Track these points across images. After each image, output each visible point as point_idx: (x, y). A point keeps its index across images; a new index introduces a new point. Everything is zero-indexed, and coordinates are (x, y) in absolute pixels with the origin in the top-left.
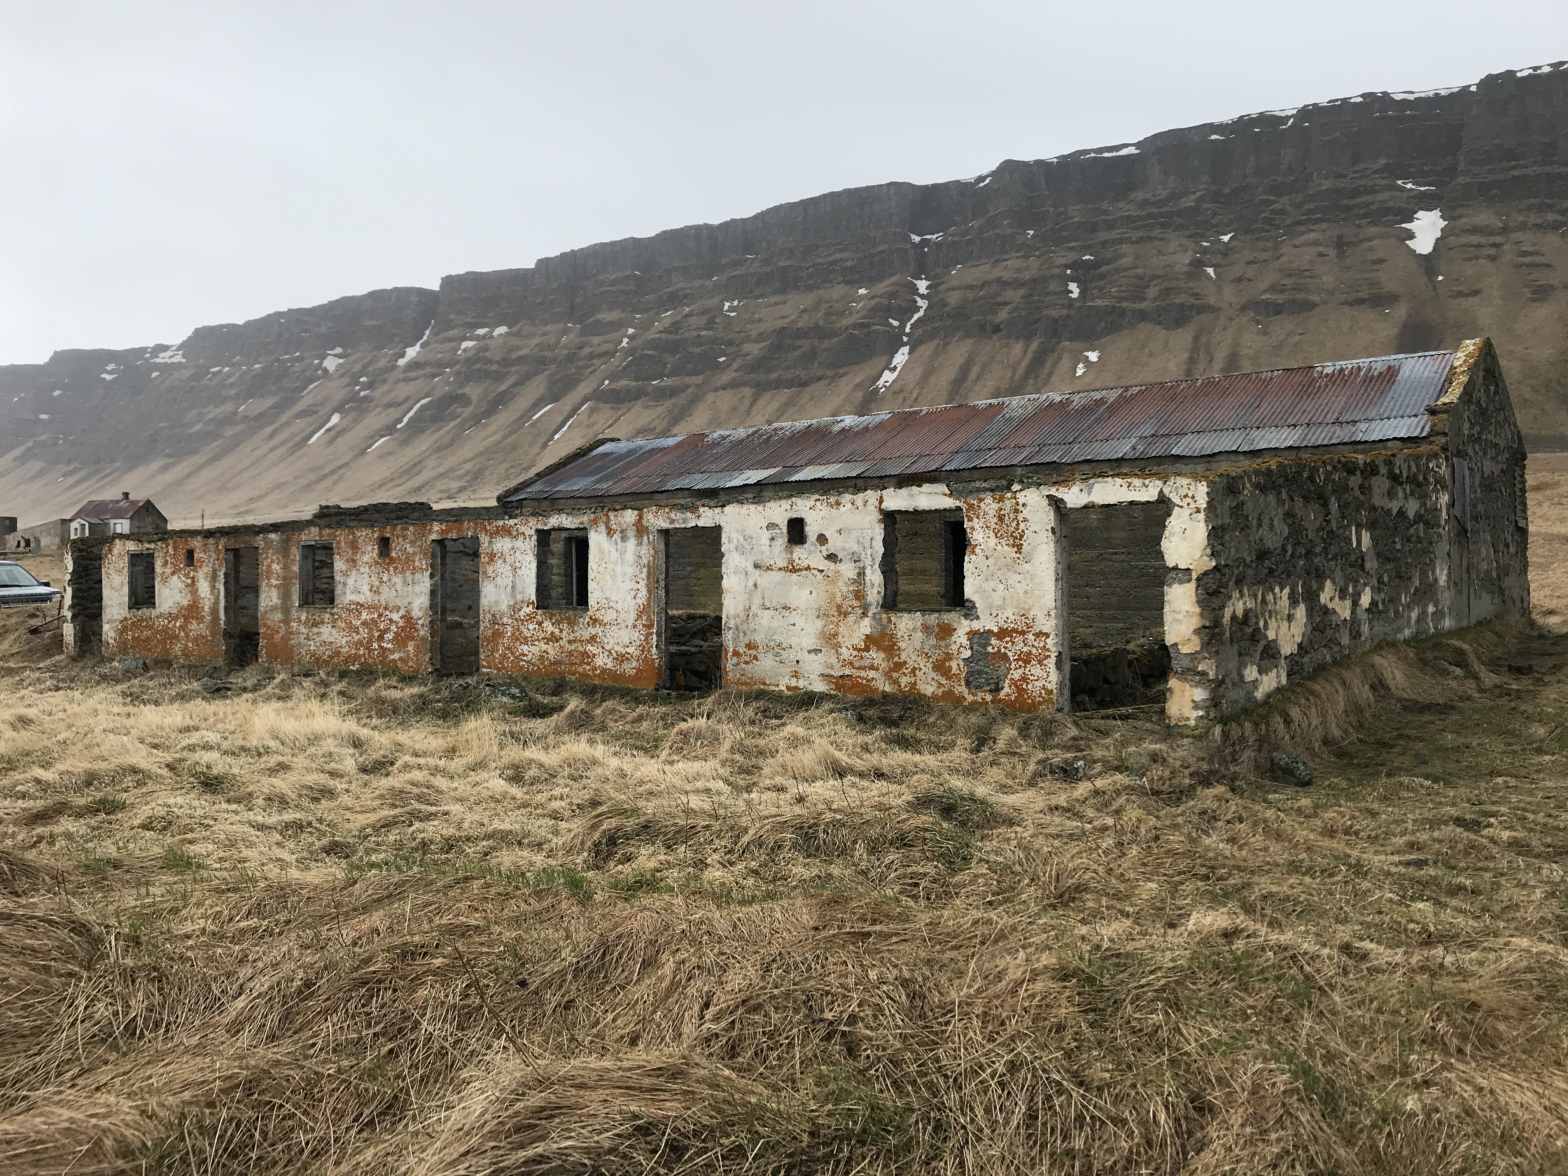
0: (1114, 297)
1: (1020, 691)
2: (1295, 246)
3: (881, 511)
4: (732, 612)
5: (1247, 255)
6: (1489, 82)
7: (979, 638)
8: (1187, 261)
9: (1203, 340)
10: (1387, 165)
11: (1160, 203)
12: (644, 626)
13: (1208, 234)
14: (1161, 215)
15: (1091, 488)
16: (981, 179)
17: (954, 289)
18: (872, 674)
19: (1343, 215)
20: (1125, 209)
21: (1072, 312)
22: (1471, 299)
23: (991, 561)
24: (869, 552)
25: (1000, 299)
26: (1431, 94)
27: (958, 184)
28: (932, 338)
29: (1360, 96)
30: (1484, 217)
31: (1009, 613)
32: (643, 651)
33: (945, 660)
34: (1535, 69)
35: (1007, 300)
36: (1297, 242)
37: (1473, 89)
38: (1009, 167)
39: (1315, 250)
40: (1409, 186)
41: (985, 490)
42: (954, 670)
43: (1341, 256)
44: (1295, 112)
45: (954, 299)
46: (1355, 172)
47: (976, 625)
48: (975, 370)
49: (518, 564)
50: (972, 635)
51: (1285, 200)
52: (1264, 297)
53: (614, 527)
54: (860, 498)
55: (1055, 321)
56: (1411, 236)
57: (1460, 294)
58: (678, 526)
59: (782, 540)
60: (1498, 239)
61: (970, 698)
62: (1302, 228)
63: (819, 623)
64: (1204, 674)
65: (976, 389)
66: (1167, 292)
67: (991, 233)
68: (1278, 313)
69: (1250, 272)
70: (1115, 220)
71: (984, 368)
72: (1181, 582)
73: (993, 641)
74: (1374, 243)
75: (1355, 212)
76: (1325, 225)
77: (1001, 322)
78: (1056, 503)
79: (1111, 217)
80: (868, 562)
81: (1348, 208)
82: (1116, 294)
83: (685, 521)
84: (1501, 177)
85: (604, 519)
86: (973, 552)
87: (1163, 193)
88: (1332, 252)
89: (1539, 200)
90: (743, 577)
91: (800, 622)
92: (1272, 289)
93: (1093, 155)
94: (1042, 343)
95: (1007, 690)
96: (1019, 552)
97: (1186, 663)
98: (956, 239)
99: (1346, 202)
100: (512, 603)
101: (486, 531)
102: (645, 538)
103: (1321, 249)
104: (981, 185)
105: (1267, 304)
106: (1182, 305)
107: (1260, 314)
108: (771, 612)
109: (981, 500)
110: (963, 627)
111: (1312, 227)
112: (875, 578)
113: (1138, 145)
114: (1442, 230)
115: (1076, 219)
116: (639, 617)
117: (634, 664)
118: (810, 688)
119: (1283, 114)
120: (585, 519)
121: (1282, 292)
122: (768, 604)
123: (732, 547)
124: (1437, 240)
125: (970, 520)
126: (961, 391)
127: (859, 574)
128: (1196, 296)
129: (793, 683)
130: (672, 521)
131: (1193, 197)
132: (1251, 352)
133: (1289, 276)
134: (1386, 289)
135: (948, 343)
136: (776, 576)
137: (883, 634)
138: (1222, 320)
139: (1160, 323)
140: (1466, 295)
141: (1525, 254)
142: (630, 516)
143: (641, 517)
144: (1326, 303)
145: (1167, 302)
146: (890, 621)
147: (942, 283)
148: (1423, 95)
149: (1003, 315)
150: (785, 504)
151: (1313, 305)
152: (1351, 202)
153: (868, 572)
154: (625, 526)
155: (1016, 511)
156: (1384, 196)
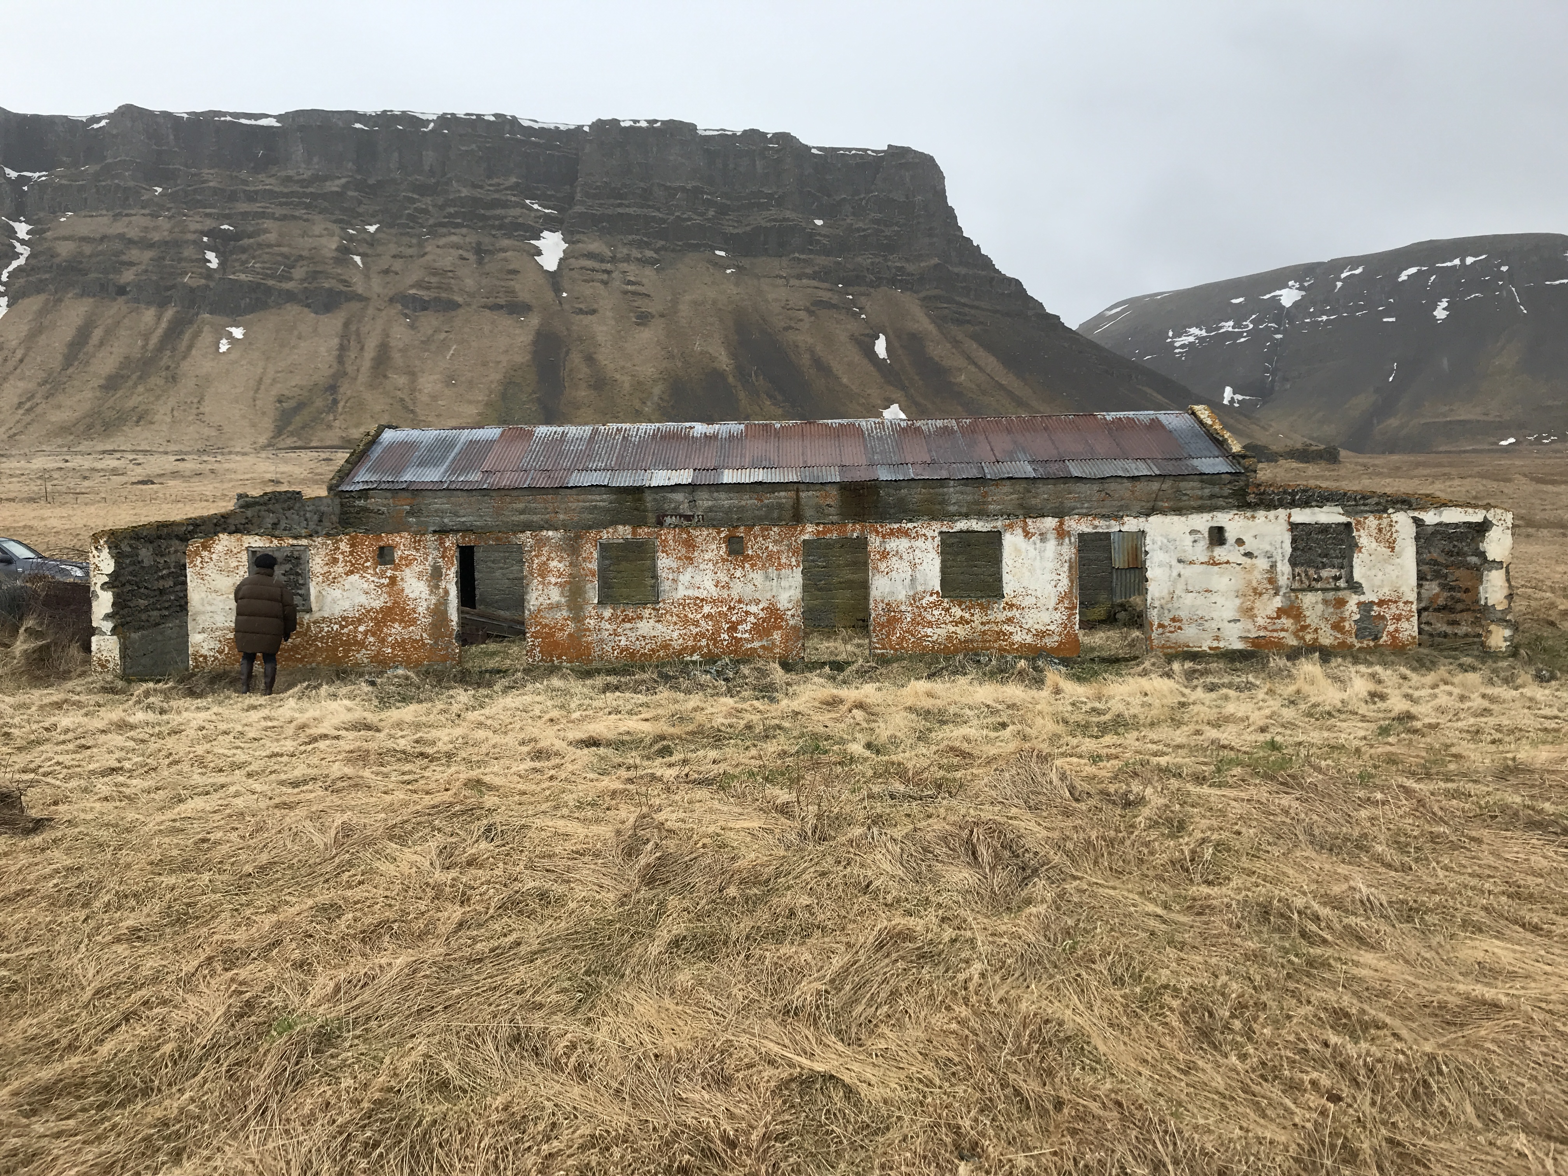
0: (258, 273)
1: (1394, 638)
2: (438, 247)
3: (1291, 524)
4: (1157, 595)
5: (393, 249)
6: (600, 126)
7: (1365, 607)
8: (334, 247)
9: (353, 328)
10: (517, 185)
11: (303, 183)
12: (1066, 608)
13: (354, 221)
14: (306, 195)
15: (1441, 513)
16: (95, 119)
17: (65, 238)
18: (1282, 634)
19: (480, 224)
20: (267, 182)
21: (212, 284)
22: (590, 317)
23: (1373, 557)
24: (1280, 551)
25: (124, 258)
26: (552, 127)
27: (65, 120)
28: (38, 292)
29: (493, 115)
30: (595, 246)
31: (1386, 590)
32: (1065, 628)
33: (1340, 622)
34: (635, 121)
35: (133, 259)
36: (442, 241)
37: (586, 129)
38: (128, 113)
39: (457, 253)
40: (536, 206)
41: (1367, 512)
42: (1347, 627)
43: (480, 262)
44: (435, 118)
45: (65, 249)
46: (490, 185)
47: (1363, 598)
48: (97, 334)
49: (917, 561)
50: (1359, 604)
51: (428, 200)
52: (411, 292)
53: (1032, 531)
54: (1272, 514)
55: (192, 290)
56: (539, 253)
57: (581, 311)
58: (1101, 531)
59: (1203, 543)
60: (609, 266)
61: (1358, 645)
62: (444, 230)
63: (1238, 601)
64: (1510, 621)
65: (100, 355)
66: (314, 275)
67: (109, 182)
68: (425, 309)
69: (398, 265)
70: (256, 192)
71: (108, 332)
72: (1497, 569)
73: (1375, 608)
74: (508, 254)
75: (490, 223)
76: (464, 231)
77: (128, 284)
78: (1418, 522)
79: (253, 188)
80: (1279, 558)
81: (484, 218)
82: (261, 271)
83: (1108, 527)
84: (609, 212)
85: (1021, 524)
86: (1360, 551)
87: (307, 174)
88: (472, 257)
89: (638, 237)
90: (1167, 569)
91: (1220, 600)
92: (418, 285)
93: (229, 118)
94: (178, 312)
95: (1385, 638)
96: (1393, 551)
97: (1499, 615)
98: (64, 182)
99: (483, 212)
100: (911, 593)
101: (877, 532)
102: (1067, 540)
103: (461, 252)
104: (96, 126)
105: (414, 298)
106: (330, 290)
107: (407, 308)
108: (1194, 595)
109: (1366, 518)
110: (1353, 601)
111: (453, 231)
112: (1284, 569)
113: (279, 118)
114: (564, 251)
115: (211, 184)
116: (1061, 601)
117: (1056, 638)
118: (1230, 647)
119: (424, 117)
120: (999, 524)
121: (428, 289)
122: (1190, 589)
123: (1156, 547)
124: (561, 259)
125: (1358, 530)
126: (81, 356)
127: (1271, 567)
128: (344, 282)
129: (1215, 644)
130: (1096, 527)
131: (337, 182)
132: (401, 345)
133: (434, 274)
134: (521, 299)
135: (60, 300)
136: (1198, 568)
137: (1292, 607)
138: (370, 311)
139: (308, 306)
140: (587, 313)
141: (630, 283)
142: (1050, 522)
143: (1061, 524)
144: (469, 305)
145: (315, 285)
146: (1297, 597)
147: (49, 229)
148: (545, 126)
149: (128, 276)
150: (1206, 516)
151: (457, 306)
152: (489, 213)
153: (1279, 565)
154: (1044, 530)
155: (1391, 526)
156: (517, 211)
